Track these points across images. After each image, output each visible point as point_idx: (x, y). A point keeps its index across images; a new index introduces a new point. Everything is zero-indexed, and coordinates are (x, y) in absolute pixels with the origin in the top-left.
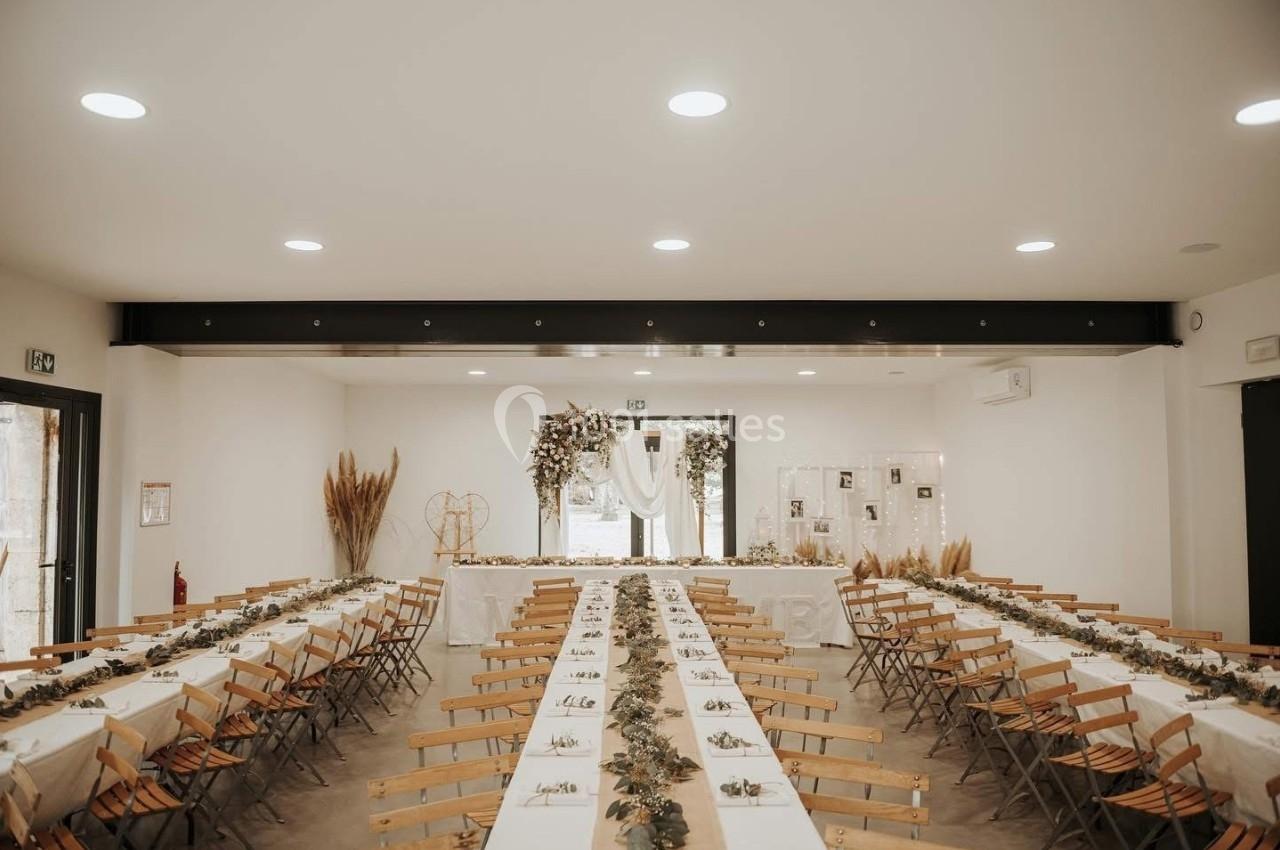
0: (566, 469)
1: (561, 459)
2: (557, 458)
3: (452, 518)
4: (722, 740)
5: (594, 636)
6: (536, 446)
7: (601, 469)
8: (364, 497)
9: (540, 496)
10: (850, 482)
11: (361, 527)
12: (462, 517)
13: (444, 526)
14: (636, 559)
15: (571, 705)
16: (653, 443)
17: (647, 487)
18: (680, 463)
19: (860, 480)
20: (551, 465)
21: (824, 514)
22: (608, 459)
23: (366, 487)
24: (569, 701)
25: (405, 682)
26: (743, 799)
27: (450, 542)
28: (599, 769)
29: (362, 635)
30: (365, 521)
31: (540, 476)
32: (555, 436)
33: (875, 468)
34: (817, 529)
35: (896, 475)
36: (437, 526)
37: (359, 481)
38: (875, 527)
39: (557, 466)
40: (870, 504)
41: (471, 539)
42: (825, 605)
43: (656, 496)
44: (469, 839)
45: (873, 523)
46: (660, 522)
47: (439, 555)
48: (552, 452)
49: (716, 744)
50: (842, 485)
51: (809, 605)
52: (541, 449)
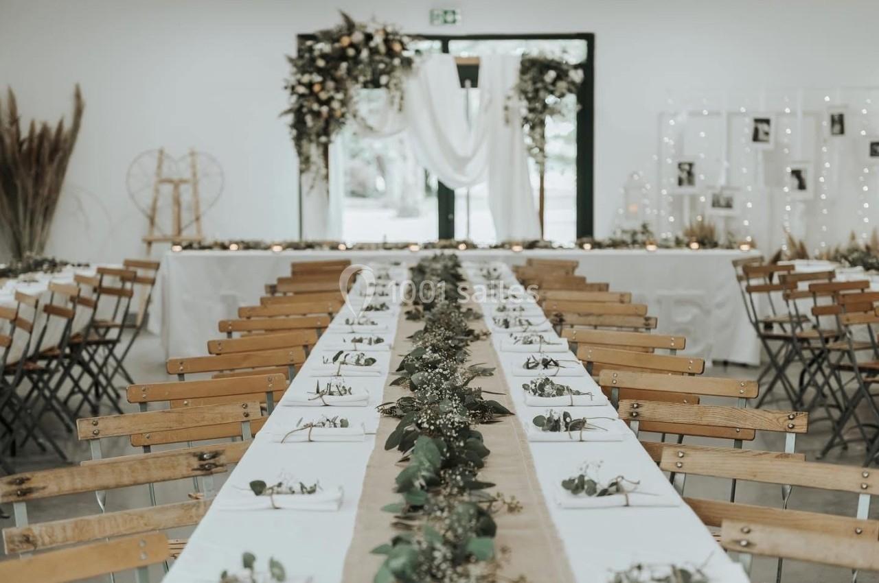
0: (338, 113)
1: (331, 99)
2: (323, 96)
3: (167, 189)
4: (542, 387)
5: (377, 309)
6: (293, 80)
7: (392, 114)
8: (33, 158)
9: (300, 153)
10: (767, 134)
11: (30, 206)
12: (183, 187)
13: (155, 201)
14: (444, 242)
15: (343, 363)
16: (469, 74)
17: (460, 141)
18: (510, 104)
19: (785, 131)
20: (315, 107)
21: (728, 180)
22: (402, 98)
23: (36, 142)
24: (341, 358)
25: (109, 403)
26: (563, 434)
27: (166, 224)
28: (379, 414)
29: (45, 328)
30: (36, 194)
31: (299, 124)
32: (321, 63)
33: (805, 114)
34: (716, 204)
35: (838, 122)
36: (146, 200)
37: (25, 134)
38: (805, 202)
39: (325, 109)
40: (797, 167)
41: (198, 219)
42: (720, 306)
43: (475, 153)
44: (212, 461)
45: (801, 195)
46: (481, 190)
47: (150, 243)
48: (317, 88)
49: (535, 392)
50: (756, 138)
51: (699, 306)
52: (300, 83)
